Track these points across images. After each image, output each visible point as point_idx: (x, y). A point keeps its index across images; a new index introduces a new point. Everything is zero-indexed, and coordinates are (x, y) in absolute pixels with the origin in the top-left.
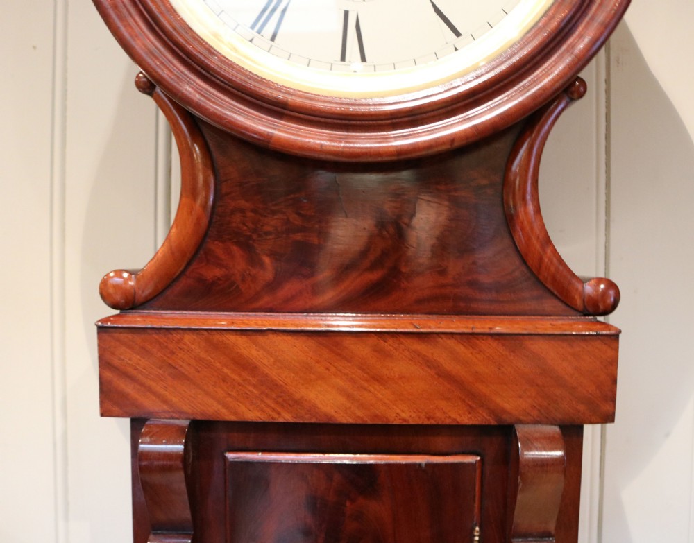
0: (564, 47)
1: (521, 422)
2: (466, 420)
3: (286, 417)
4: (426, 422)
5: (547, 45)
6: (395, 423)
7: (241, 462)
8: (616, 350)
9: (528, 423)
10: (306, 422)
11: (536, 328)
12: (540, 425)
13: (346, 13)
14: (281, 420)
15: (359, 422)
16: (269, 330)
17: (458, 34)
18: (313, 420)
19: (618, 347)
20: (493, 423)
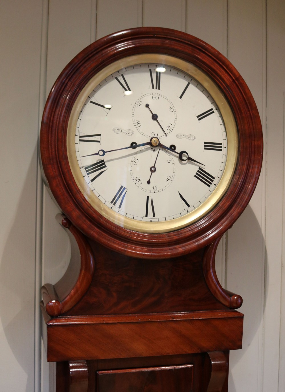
0: (228, 214)
1: (209, 351)
2: (190, 352)
3: (124, 356)
4: (176, 354)
5: (223, 214)
6: (164, 355)
7: (104, 375)
8: (242, 322)
9: (212, 351)
10: (131, 357)
11: (215, 316)
12: (216, 352)
13: (148, 197)
14: (122, 357)
15: (151, 355)
16: (118, 323)
17: (189, 206)
18: (134, 356)
19: (243, 321)
20: (200, 352)
